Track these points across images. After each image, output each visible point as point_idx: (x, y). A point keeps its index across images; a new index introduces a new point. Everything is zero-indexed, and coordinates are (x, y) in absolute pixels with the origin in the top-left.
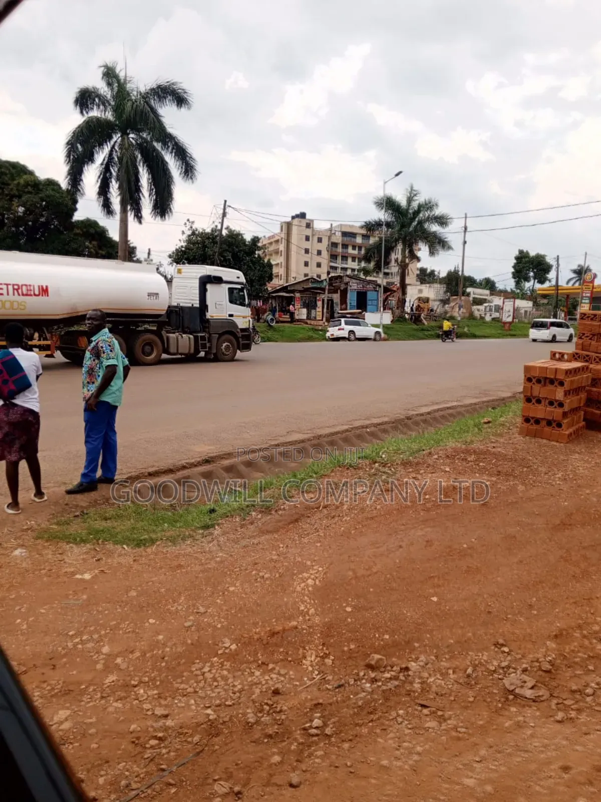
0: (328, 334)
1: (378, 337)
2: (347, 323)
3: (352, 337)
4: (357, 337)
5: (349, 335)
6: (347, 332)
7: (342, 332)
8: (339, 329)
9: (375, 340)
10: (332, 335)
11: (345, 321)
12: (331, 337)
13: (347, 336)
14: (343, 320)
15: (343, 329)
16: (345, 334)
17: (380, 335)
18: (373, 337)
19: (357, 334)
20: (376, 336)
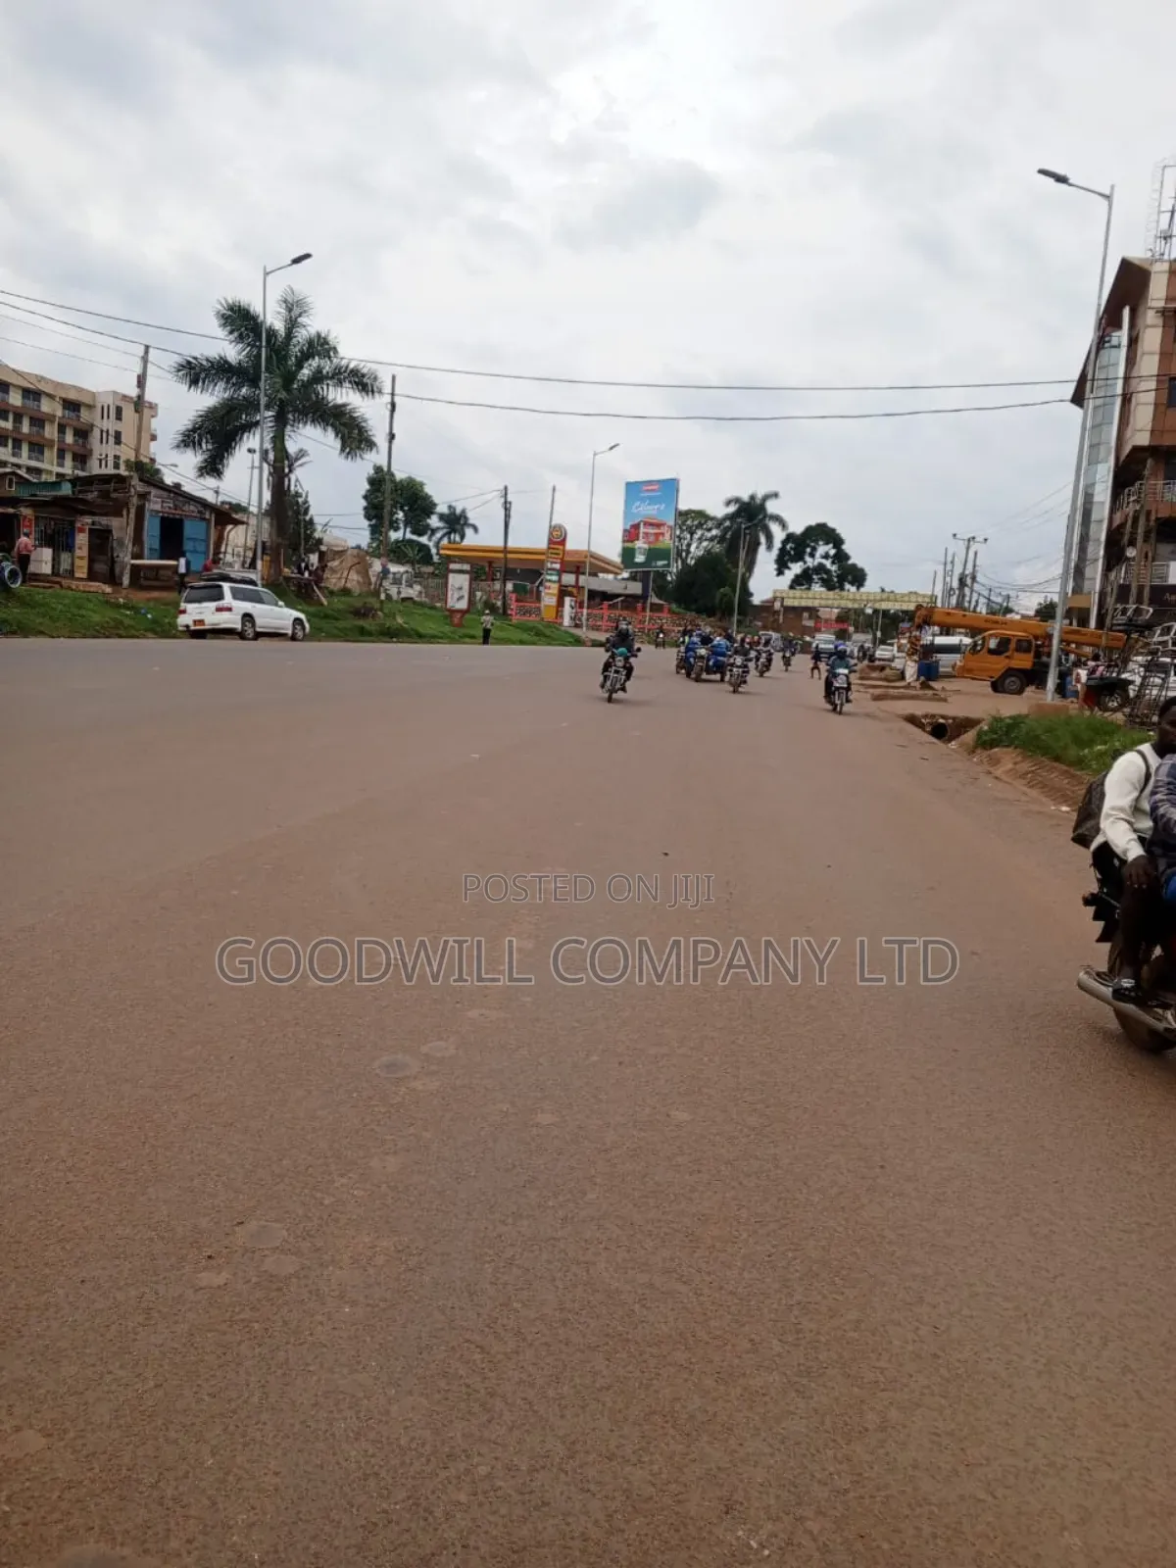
0: (183, 620)
1: (300, 634)
2: (237, 595)
3: (248, 631)
4: (258, 630)
5: (243, 624)
6: (240, 617)
7: (226, 615)
8: (219, 610)
9: (293, 638)
10: (201, 622)
11: (232, 588)
12: (193, 628)
13: (238, 626)
14: (226, 586)
15: (229, 609)
16: (231, 620)
17: (304, 628)
18: (290, 632)
19: (259, 621)
20: (294, 628)
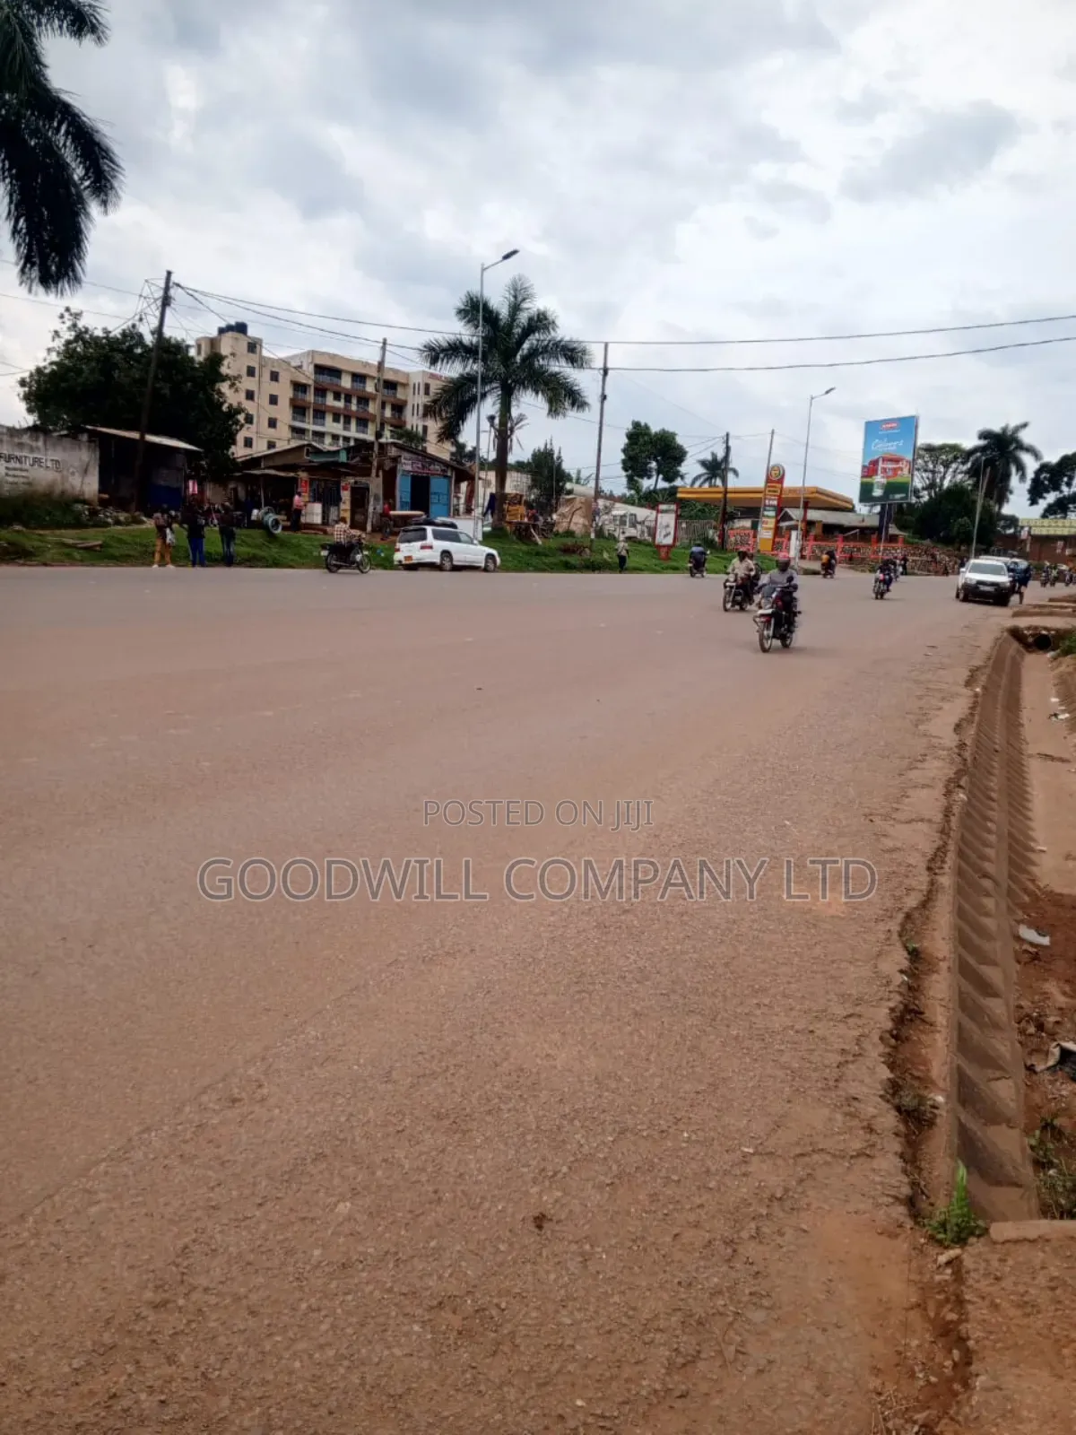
0: (398, 557)
1: (491, 566)
2: (437, 536)
3: (446, 564)
4: (455, 563)
5: (442, 559)
6: (439, 554)
7: (427, 552)
8: (423, 547)
9: (486, 570)
10: (409, 558)
11: (434, 532)
12: (404, 562)
13: (437, 560)
14: (429, 529)
15: (431, 547)
16: (433, 556)
17: (495, 562)
18: (483, 565)
19: (455, 557)
20: (486, 562)
